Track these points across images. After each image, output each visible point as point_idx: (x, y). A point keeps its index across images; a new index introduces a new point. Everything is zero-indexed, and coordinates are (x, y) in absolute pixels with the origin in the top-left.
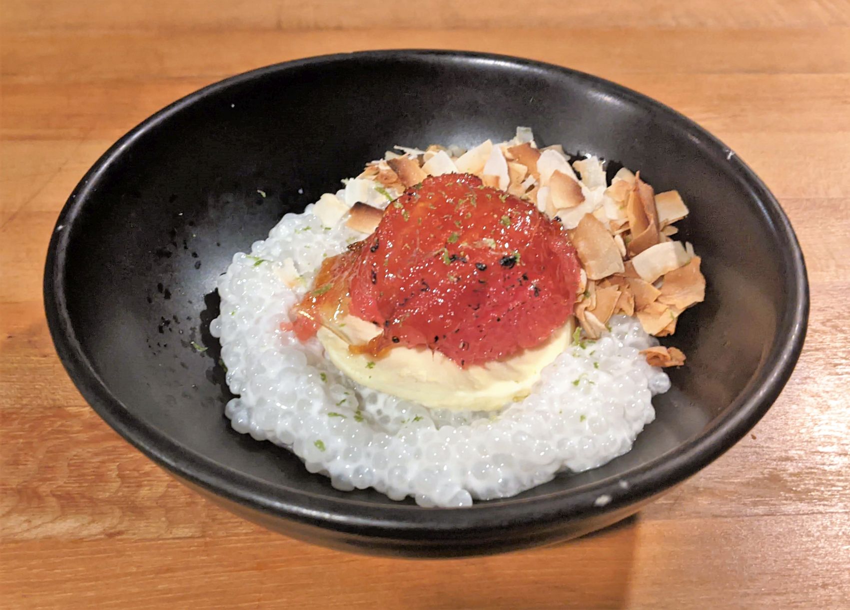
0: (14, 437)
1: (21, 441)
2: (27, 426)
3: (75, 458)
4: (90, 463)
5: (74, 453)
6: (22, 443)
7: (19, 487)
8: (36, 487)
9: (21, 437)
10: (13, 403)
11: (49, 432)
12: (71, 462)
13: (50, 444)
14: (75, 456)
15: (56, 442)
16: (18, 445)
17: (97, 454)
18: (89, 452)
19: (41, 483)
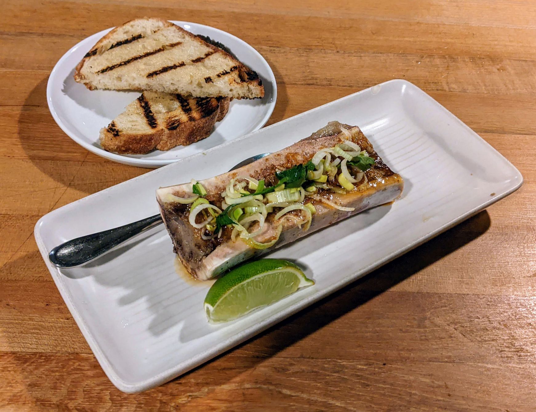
0: (53, 371)
1: (57, 374)
2: (60, 364)
3: (87, 386)
4: (95, 390)
5: (86, 383)
6: (58, 375)
7: (58, 403)
8: (67, 404)
9: (57, 371)
10: (51, 349)
11: (72, 370)
12: (85, 389)
13: (72, 377)
14: (87, 385)
15: (76, 376)
16: (56, 377)
17: (98, 385)
18: (94, 383)
19: (69, 401)
